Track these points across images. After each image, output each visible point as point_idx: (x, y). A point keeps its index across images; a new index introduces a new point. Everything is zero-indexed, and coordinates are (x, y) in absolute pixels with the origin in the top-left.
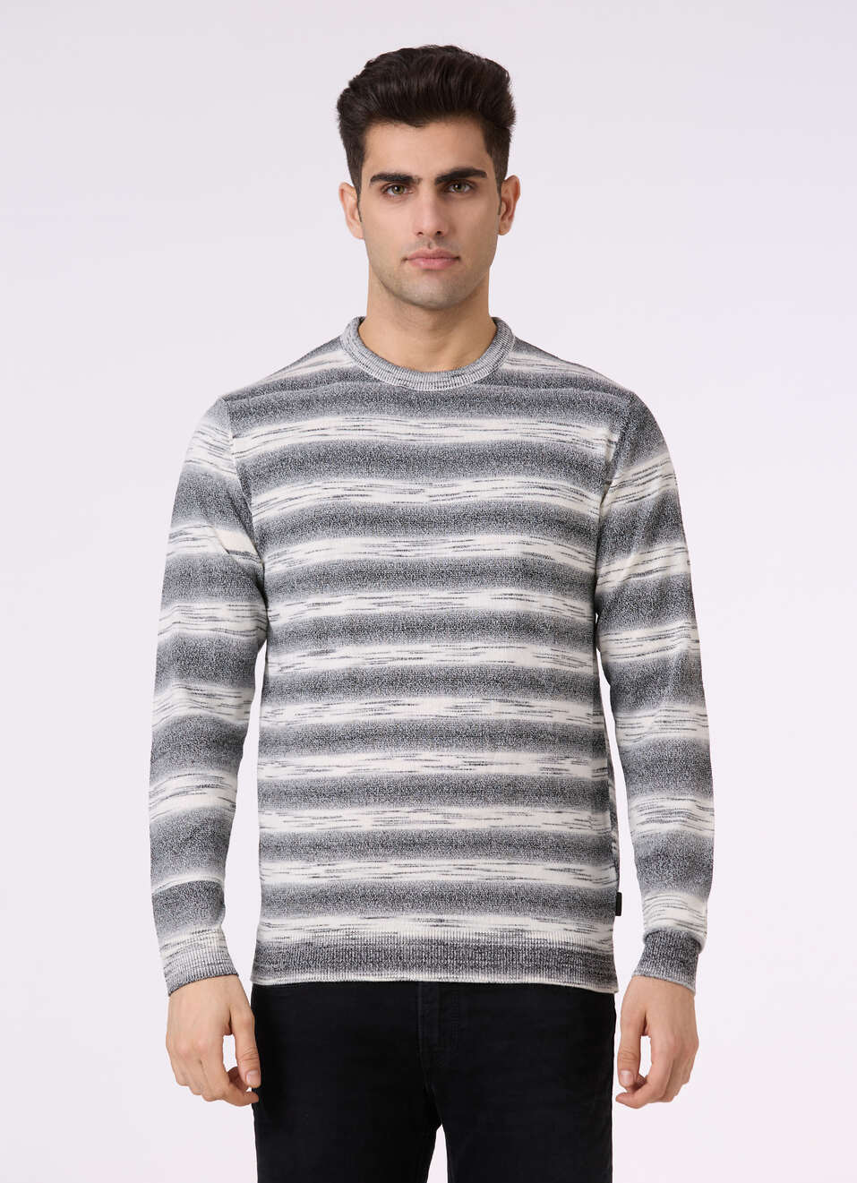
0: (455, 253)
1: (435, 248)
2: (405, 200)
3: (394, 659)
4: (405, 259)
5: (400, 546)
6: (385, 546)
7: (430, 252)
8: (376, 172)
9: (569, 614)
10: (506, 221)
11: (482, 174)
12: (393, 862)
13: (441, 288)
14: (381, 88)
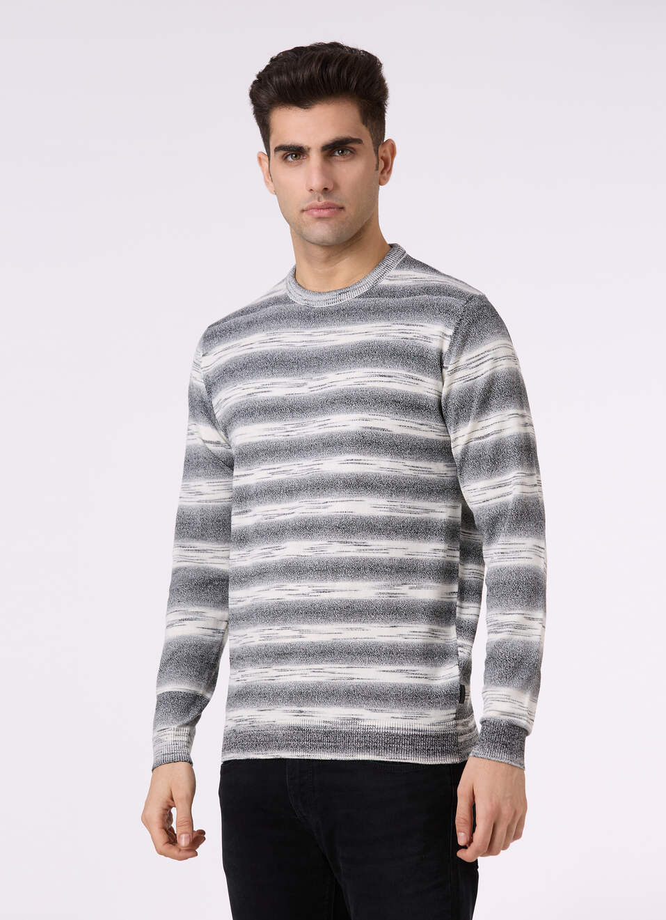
0: (338, 203)
1: (323, 201)
2: (301, 163)
3: (279, 515)
4: (303, 211)
5: (289, 428)
6: (279, 429)
7: (320, 204)
8: (278, 145)
9: (412, 472)
10: (385, 174)
11: (359, 141)
12: (274, 667)
13: (330, 231)
14: (275, 79)
